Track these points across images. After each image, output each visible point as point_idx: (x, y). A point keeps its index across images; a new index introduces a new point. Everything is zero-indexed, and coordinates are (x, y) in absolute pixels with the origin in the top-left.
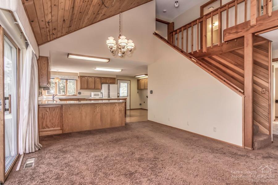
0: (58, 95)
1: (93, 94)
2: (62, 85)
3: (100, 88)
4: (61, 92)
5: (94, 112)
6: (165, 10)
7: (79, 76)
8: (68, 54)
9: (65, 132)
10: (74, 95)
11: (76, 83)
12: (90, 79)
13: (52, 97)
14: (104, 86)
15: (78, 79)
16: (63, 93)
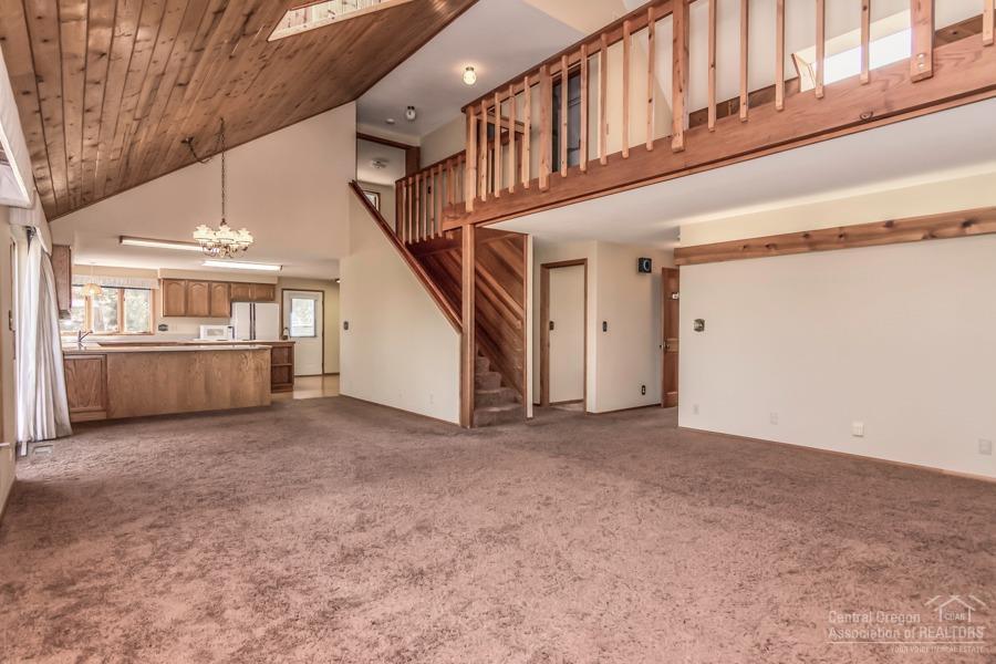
0: (95, 332)
1: (203, 329)
2: (109, 301)
3: (227, 312)
4: (106, 325)
5: (189, 371)
6: (391, 120)
7: (159, 280)
8: (121, 238)
9: (114, 417)
10: (145, 333)
11: (150, 300)
12: (195, 288)
13: (76, 338)
14: (237, 306)
15: (157, 287)
16: (110, 327)
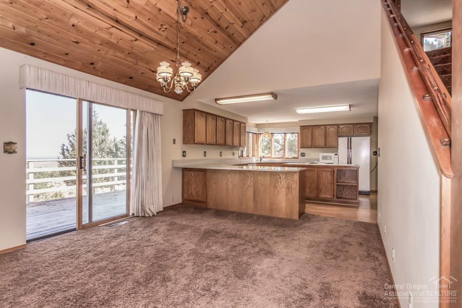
3: (336, 144)
5: (245, 184)
9: (209, 207)
10: (294, 158)
12: (317, 130)
14: (341, 140)
